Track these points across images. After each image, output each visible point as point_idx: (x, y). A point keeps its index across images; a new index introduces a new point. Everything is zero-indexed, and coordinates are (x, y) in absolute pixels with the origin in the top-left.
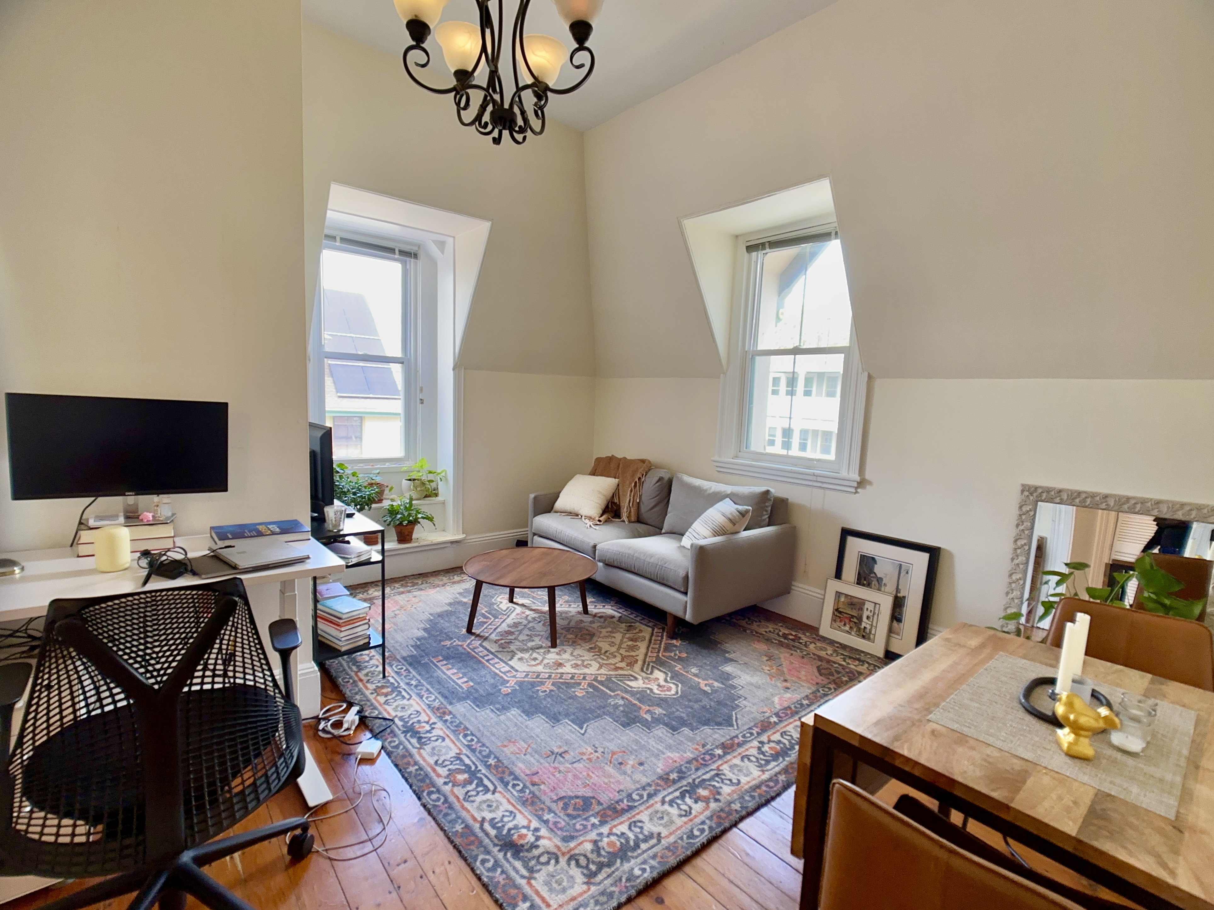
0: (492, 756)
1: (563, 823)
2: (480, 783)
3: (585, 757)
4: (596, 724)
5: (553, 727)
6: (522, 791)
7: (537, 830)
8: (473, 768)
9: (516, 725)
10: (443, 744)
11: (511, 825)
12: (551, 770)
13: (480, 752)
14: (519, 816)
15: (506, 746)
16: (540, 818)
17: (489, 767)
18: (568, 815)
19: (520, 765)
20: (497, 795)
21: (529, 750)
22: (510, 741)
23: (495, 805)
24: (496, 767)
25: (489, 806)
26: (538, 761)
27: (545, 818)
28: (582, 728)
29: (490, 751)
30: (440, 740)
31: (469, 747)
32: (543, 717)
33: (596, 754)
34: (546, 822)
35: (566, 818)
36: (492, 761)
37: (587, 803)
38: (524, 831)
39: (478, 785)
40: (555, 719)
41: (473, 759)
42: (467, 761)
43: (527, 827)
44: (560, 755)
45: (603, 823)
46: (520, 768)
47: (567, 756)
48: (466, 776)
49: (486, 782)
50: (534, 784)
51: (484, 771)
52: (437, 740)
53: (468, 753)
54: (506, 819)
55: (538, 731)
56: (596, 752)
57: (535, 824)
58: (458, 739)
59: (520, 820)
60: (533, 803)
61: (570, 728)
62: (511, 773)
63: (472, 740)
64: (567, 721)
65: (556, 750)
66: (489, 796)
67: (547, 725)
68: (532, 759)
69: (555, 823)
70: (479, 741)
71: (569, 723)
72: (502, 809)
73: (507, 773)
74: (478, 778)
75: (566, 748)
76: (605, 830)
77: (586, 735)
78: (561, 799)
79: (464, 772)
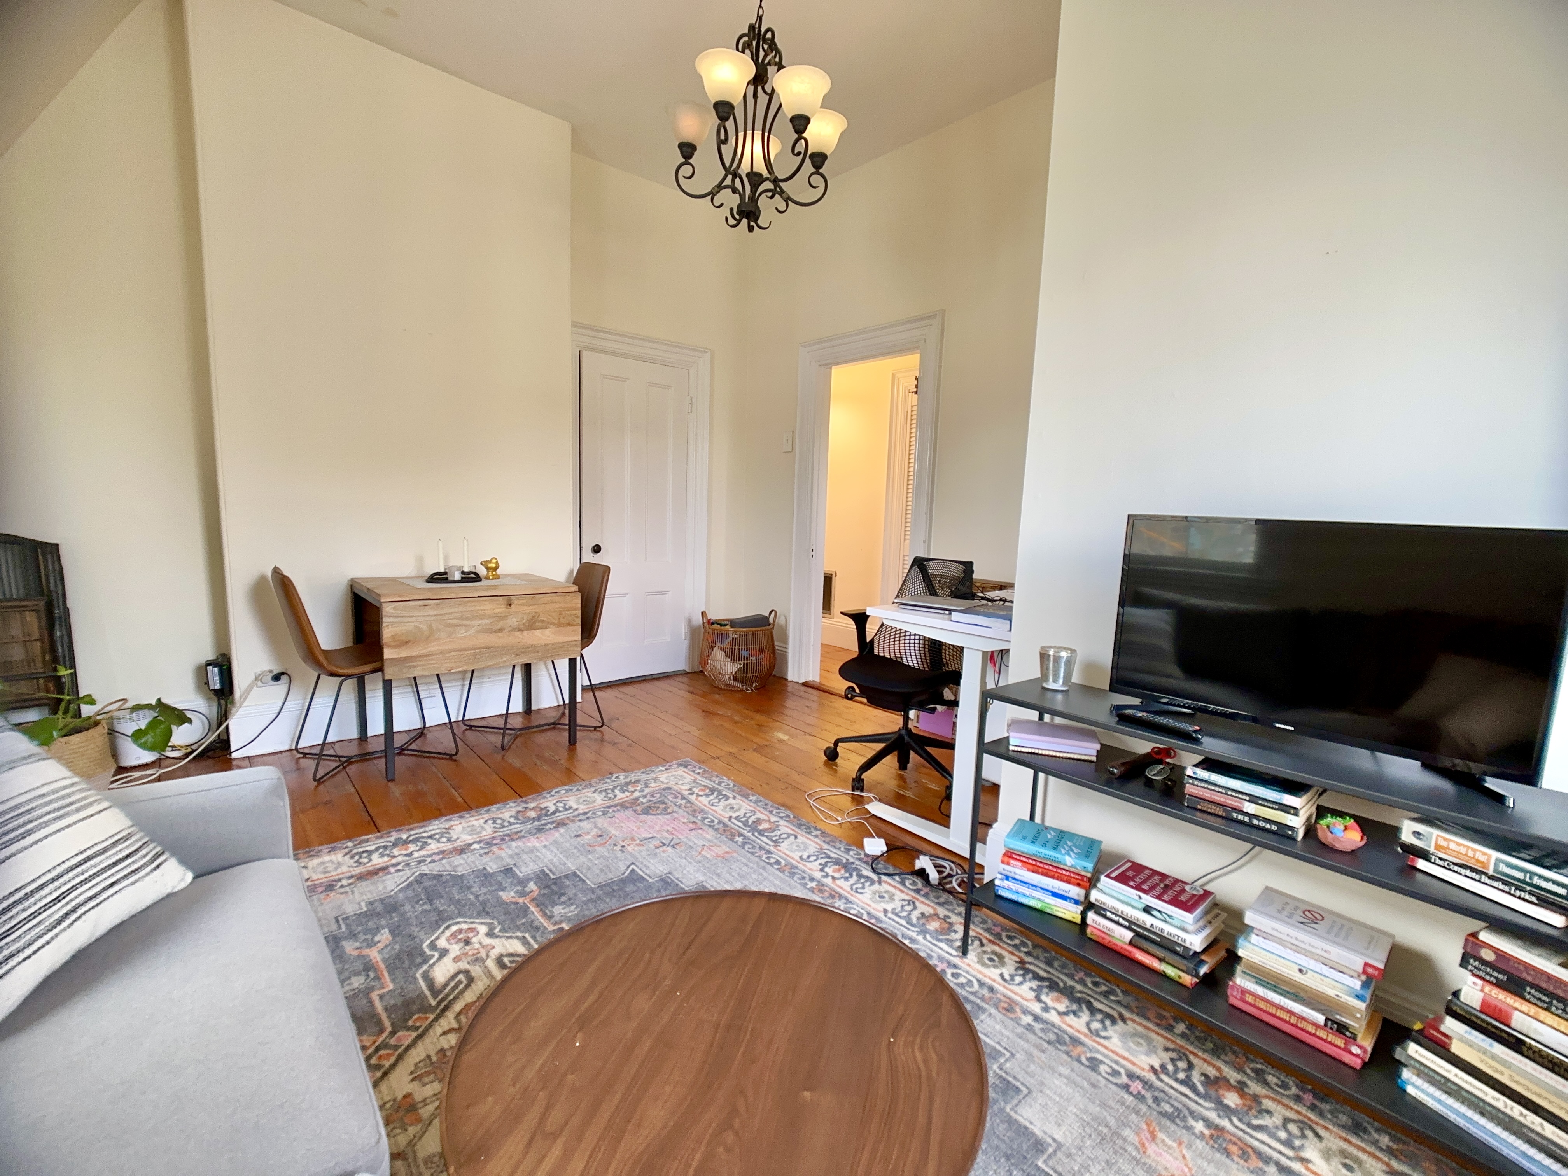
0: (739, 843)
1: (670, 797)
2: (745, 824)
3: (638, 842)
4: (611, 876)
5: (670, 873)
6: (705, 818)
7: (692, 794)
8: (756, 834)
9: (718, 875)
10: (800, 854)
11: (712, 797)
12: (675, 833)
13: (754, 847)
14: (706, 803)
15: (727, 852)
16: (689, 802)
17: (740, 835)
18: (664, 803)
19: (708, 836)
20: (728, 816)
21: (699, 849)
22: (723, 858)
23: (728, 809)
24: (733, 835)
25: (732, 808)
26: (690, 840)
27: (684, 801)
28: (633, 870)
29: (744, 848)
30: (805, 857)
31: (769, 852)
32: (682, 886)
33: (623, 844)
34: (683, 798)
35: (666, 801)
36: (740, 839)
37: (647, 811)
38: (701, 793)
39: (747, 821)
40: (667, 883)
41: (759, 841)
42: (764, 839)
43: (698, 795)
44: (664, 844)
45: (637, 799)
46: (709, 834)
47: (658, 843)
48: (761, 828)
49: (741, 825)
50: (694, 822)
51: (745, 832)
52: (809, 857)
53: (767, 847)
54: (717, 801)
55: (691, 869)
56: (623, 846)
57: (693, 798)
58: (785, 860)
59: (704, 800)
60: (695, 811)
61: (647, 872)
62: (717, 830)
63: (768, 858)
64: (650, 880)
65: (670, 849)
66: (734, 815)
67: (677, 876)
68: (696, 841)
69: (676, 797)
70: (760, 857)
71: (647, 878)
72: (721, 807)
73: (721, 831)
74: (749, 826)
75: (657, 851)
76: (637, 794)
77: (628, 863)
78: (669, 813)
79: (764, 830)
